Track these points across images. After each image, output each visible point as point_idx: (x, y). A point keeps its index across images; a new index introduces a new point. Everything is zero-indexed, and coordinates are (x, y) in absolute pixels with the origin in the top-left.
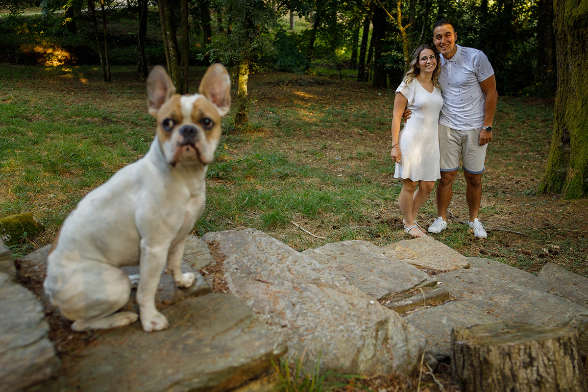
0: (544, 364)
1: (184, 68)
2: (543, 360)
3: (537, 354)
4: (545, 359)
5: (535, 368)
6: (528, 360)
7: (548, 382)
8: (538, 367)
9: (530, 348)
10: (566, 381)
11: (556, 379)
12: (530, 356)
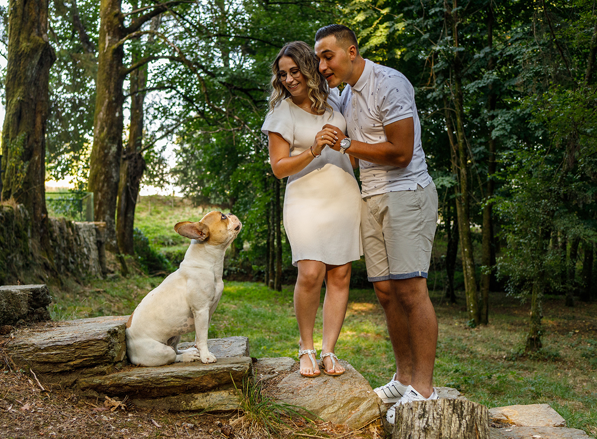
0: (433, 417)
1: (483, 289)
2: (433, 414)
3: (430, 409)
4: (435, 413)
5: (426, 419)
6: (422, 413)
7: (433, 430)
8: (428, 418)
9: (425, 404)
10: (449, 432)
11: (440, 429)
12: (424, 410)
